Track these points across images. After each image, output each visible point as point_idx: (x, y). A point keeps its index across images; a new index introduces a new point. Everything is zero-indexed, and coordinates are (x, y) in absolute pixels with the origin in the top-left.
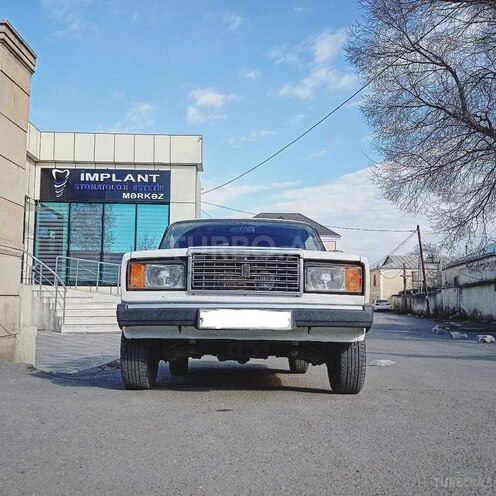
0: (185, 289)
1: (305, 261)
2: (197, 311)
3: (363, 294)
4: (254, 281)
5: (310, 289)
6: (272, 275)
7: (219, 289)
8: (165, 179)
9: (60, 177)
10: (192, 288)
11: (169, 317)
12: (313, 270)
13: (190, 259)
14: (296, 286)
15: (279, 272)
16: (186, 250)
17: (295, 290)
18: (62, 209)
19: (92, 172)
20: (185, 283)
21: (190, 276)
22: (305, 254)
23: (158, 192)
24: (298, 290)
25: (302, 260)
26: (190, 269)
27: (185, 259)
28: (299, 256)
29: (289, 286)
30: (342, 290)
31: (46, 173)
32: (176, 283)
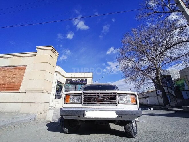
0: (81, 103)
1: (118, 94)
2: (84, 111)
3: (137, 104)
4: (103, 101)
5: (120, 103)
6: (108, 98)
7: (92, 103)
8: (86, 80)
9: (69, 80)
10: (83, 103)
11: (75, 113)
12: (121, 97)
13: (83, 94)
14: (116, 102)
15: (110, 97)
16: (82, 91)
17: (116, 103)
18: (69, 85)
19: (74, 79)
20: (81, 101)
21: (82, 99)
22: (118, 92)
23: (85, 82)
24: (117, 103)
25: (117, 94)
26: (83, 97)
27: (81, 94)
28: (116, 92)
29: (114, 102)
30: (130, 103)
31: (67, 79)
32: (78, 101)
